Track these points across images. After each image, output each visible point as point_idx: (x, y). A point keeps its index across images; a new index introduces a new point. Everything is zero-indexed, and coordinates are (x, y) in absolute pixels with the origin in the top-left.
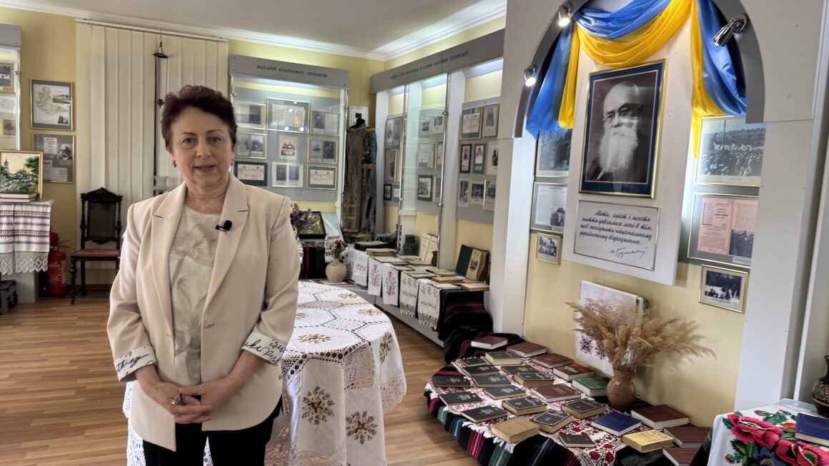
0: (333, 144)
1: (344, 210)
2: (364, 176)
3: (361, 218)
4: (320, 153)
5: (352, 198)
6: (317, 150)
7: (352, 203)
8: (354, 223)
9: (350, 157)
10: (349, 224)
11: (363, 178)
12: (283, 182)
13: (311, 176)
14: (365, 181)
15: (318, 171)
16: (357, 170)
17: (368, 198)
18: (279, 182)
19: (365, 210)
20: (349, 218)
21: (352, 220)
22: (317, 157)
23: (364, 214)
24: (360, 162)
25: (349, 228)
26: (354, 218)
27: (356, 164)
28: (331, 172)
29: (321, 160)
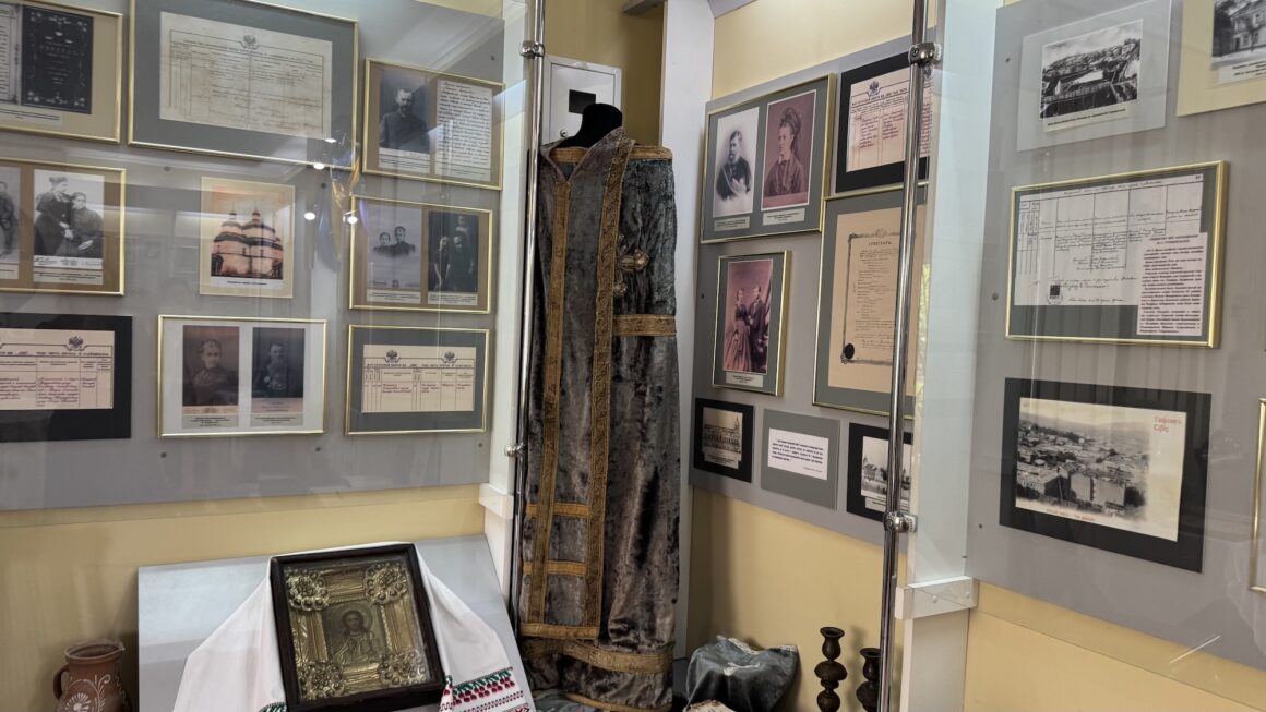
0: (474, 222)
1: (524, 531)
2: (624, 370)
3: (609, 567)
4: (413, 268)
5: (564, 471)
6: (399, 249)
7: (567, 497)
8: (576, 594)
9: (556, 284)
10: (549, 599)
11: (617, 378)
12: (221, 411)
13: (367, 374)
14: (628, 392)
15: (401, 350)
16: (591, 345)
17: (641, 475)
18: (199, 411)
19: (631, 529)
20: (553, 568)
21: (566, 577)
22: (395, 286)
23: (626, 550)
24: (604, 305)
25: (549, 618)
26: (576, 570)
27: (585, 312)
28: (466, 354)
29: (416, 298)
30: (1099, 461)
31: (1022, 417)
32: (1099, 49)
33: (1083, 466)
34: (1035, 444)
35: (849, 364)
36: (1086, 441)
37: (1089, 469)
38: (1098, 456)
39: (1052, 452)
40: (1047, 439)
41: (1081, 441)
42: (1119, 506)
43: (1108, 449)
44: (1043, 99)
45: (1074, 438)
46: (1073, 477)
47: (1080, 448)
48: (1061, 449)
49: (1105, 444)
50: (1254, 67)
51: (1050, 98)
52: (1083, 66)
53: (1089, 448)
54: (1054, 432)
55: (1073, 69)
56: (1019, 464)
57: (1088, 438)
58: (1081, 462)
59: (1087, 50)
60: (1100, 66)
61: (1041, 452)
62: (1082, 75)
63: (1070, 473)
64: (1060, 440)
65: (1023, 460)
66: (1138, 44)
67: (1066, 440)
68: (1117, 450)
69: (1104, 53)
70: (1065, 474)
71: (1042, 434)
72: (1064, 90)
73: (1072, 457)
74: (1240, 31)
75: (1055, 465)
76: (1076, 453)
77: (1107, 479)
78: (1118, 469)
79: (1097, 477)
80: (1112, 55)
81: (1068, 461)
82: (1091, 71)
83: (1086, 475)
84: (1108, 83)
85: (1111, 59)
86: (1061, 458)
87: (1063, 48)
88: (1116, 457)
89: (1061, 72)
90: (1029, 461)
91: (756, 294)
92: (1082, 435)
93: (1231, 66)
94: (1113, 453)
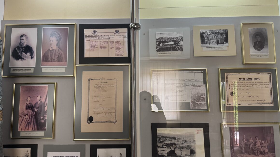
30: (182, 144)
31: (157, 134)
32: (172, 37)
33: (178, 146)
34: (163, 141)
35: (91, 124)
36: (178, 139)
37: (180, 146)
38: (182, 142)
39: (169, 143)
40: (166, 140)
41: (177, 139)
42: (189, 155)
43: (184, 140)
44: (157, 47)
45: (174, 138)
46: (175, 149)
47: (177, 141)
48: (171, 142)
49: (183, 139)
50: (210, 48)
51: (159, 47)
52: (168, 40)
53: (179, 141)
54: (168, 137)
55: (165, 40)
56: (158, 148)
57: (178, 138)
58: (177, 145)
59: (169, 36)
60: (173, 41)
61: (165, 144)
62: (168, 42)
63: (174, 149)
64: (170, 139)
65: (159, 147)
66: (182, 38)
67: (172, 139)
68: (187, 140)
69: (173, 38)
70: (172, 149)
71: (165, 138)
72: (163, 45)
73: (174, 144)
74: (206, 40)
75: (169, 147)
76: (175, 142)
77: (185, 148)
78: (188, 145)
79: (182, 148)
80: (176, 39)
81: (173, 145)
82: (170, 42)
83: (179, 148)
84: (175, 45)
85: (175, 40)
86: (172, 144)
87: (162, 34)
88: (187, 142)
89: (162, 40)
90: (161, 147)
91: (39, 99)
92: (177, 137)
93: (205, 47)
94: (186, 141)
